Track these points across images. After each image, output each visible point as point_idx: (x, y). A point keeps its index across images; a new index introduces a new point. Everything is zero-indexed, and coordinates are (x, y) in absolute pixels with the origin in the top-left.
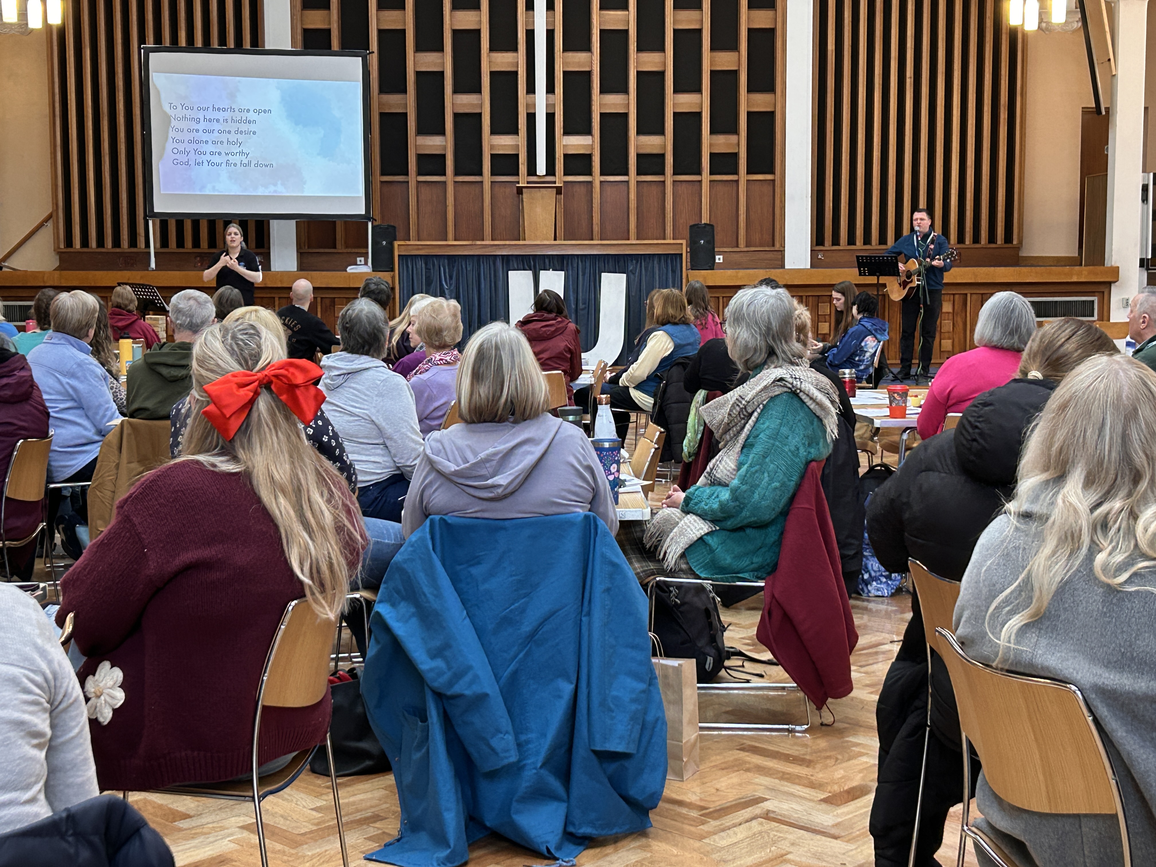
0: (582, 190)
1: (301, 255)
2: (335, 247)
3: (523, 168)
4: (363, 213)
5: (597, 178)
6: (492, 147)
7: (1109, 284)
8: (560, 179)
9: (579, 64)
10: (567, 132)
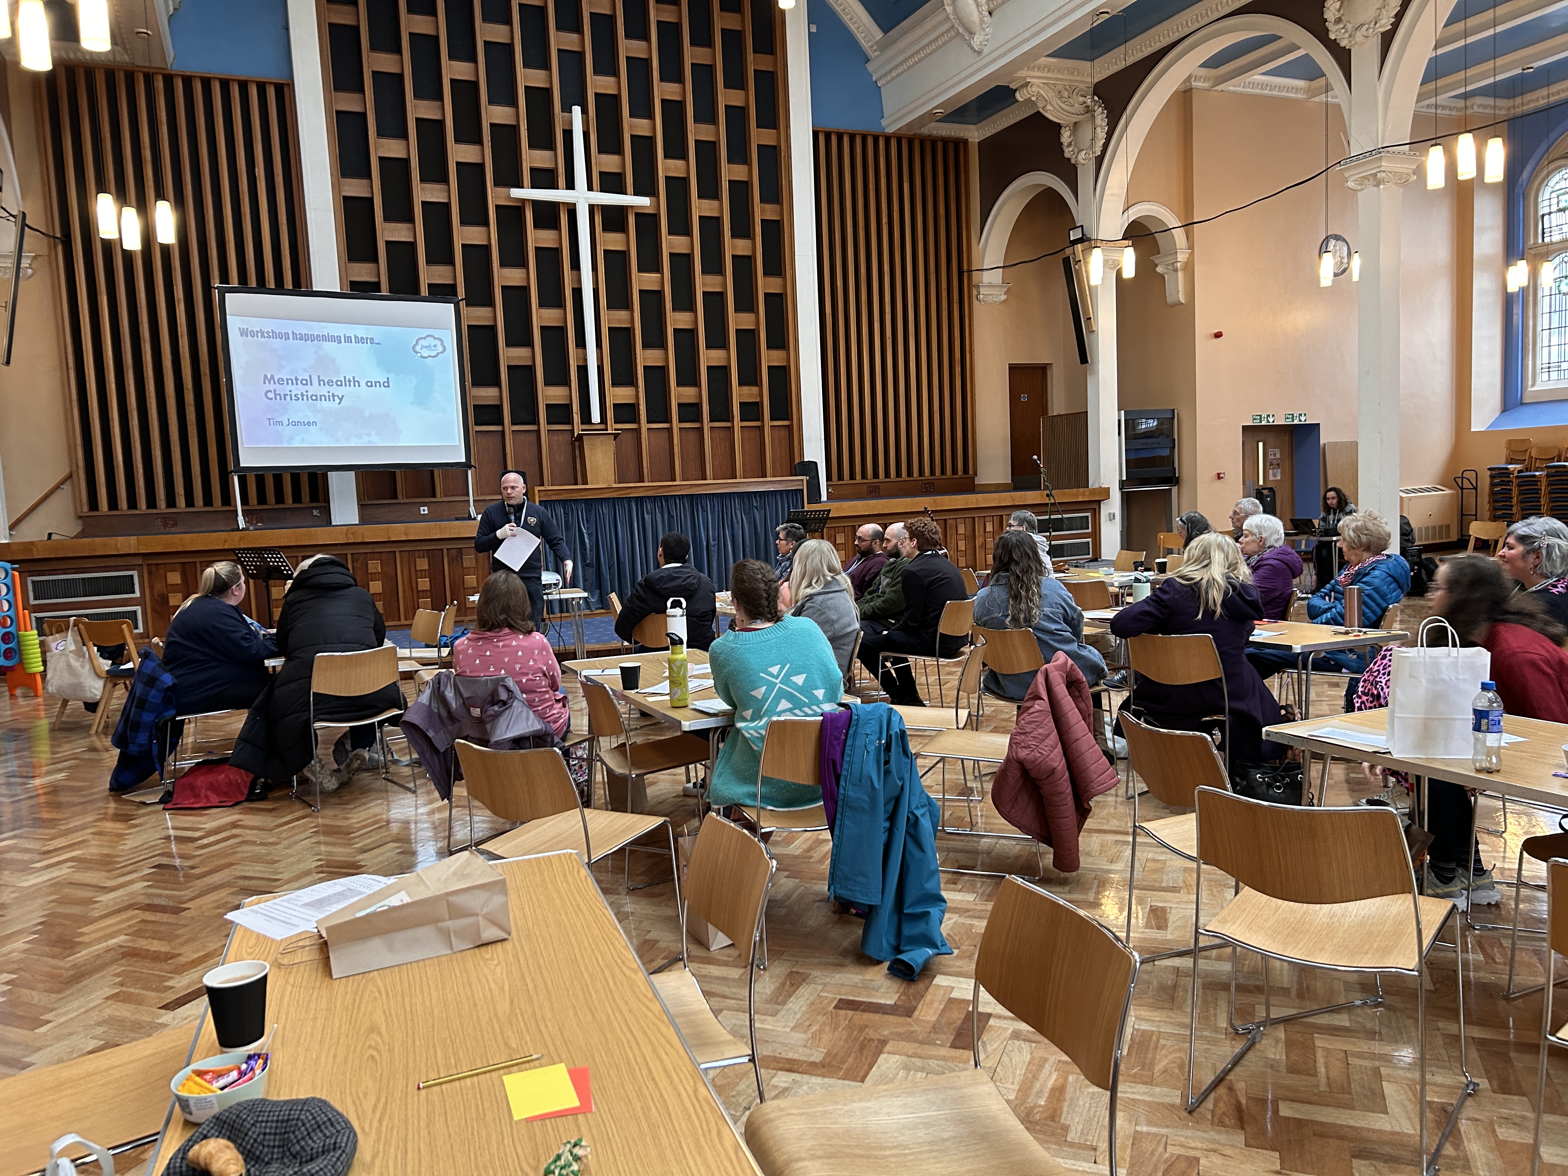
0: (629, 436)
1: (362, 506)
2: (396, 497)
3: (577, 418)
4: (464, 460)
5: (644, 425)
6: (546, 397)
7: (1099, 502)
8: (612, 427)
9: (619, 321)
10: (614, 384)
